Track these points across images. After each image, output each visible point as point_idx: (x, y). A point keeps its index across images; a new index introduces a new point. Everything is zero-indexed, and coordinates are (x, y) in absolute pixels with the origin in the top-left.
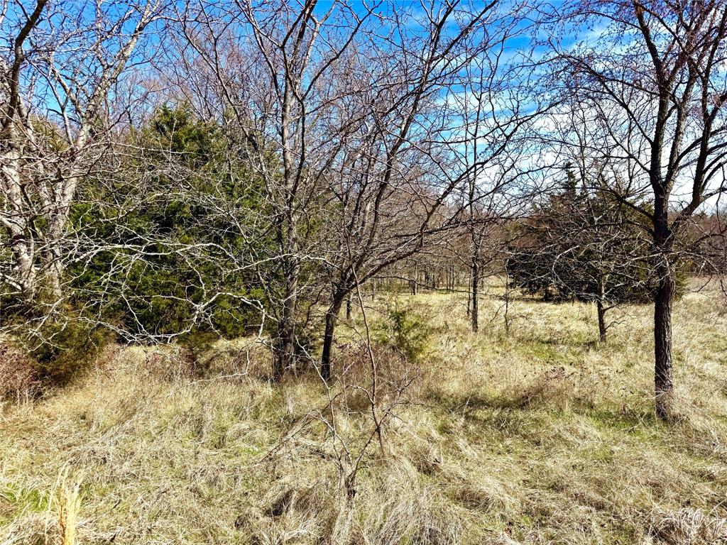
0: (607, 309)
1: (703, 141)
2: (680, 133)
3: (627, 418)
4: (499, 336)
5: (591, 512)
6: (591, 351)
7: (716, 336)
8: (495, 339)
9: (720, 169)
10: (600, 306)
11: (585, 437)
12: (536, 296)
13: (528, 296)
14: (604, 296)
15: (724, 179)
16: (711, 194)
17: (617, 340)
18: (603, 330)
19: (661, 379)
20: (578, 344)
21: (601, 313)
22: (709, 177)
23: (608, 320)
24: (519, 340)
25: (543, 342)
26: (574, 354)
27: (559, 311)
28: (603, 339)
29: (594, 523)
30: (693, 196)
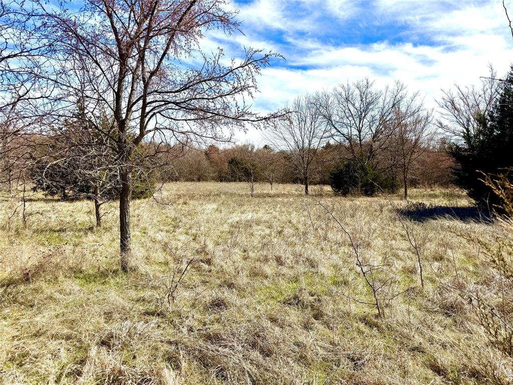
0: (101, 204)
1: (144, 97)
2: (133, 90)
3: (103, 275)
4: (17, 230)
5: (61, 343)
6: (89, 233)
7: (167, 217)
8: (13, 232)
9: (154, 116)
10: (96, 202)
11: (70, 294)
12: (56, 197)
13: (50, 197)
14: (99, 195)
15: (157, 123)
16: (150, 131)
17: (108, 225)
18: (98, 218)
19: (124, 247)
20: (80, 230)
21: (97, 207)
22: (149, 120)
23: (102, 212)
24: (35, 231)
25: (55, 231)
26: (76, 237)
27: (72, 207)
28: (99, 224)
29: (62, 350)
30: (140, 131)
